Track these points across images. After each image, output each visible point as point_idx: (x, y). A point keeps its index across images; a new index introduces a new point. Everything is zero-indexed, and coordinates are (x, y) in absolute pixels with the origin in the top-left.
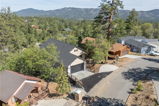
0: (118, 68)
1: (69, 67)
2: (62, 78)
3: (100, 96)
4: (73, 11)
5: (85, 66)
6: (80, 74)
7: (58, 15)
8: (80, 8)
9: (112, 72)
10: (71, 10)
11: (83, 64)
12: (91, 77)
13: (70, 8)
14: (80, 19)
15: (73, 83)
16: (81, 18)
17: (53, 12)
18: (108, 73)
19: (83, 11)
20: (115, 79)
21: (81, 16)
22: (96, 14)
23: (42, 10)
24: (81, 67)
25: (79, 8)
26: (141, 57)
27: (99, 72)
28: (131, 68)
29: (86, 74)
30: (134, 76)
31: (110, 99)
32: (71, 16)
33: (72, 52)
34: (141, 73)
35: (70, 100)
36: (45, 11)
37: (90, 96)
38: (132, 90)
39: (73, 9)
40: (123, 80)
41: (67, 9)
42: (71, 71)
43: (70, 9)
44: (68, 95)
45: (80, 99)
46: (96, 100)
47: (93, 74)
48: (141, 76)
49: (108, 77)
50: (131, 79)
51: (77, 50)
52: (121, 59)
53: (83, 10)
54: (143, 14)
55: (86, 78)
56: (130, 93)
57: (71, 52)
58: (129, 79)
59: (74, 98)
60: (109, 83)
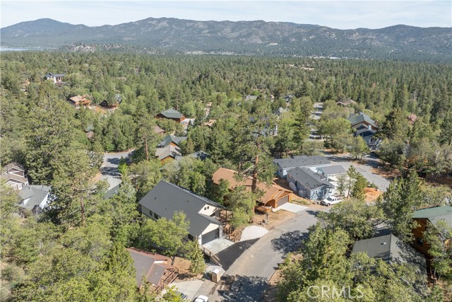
0: (267, 231)
1: (200, 236)
2: (196, 256)
3: (241, 275)
4: (172, 29)
5: (221, 232)
6: (215, 244)
7: (130, 39)
8: (193, 21)
9: (259, 239)
10: (167, 25)
11: (218, 229)
12: (230, 248)
13: (164, 19)
14: (195, 53)
15: (208, 258)
16: (197, 49)
17: (116, 30)
18: (253, 242)
19: (202, 30)
20: (261, 250)
21: (198, 45)
22: (238, 38)
23: (82, 25)
24: (216, 234)
25: (190, 21)
26: (306, 208)
27: (241, 240)
28: (286, 231)
29: (223, 244)
30: (286, 245)
31: (253, 277)
32: (168, 43)
33: (202, 212)
34: (297, 240)
35: (207, 281)
36: (91, 28)
37: (230, 275)
38: (279, 265)
39: (172, 21)
40: (272, 252)
41: (155, 22)
42: (202, 241)
43: (164, 24)
44: (202, 276)
45: (219, 279)
46: (236, 279)
47: (233, 243)
48: (296, 244)
49: (253, 248)
50: (282, 250)
51: (208, 208)
52: (275, 213)
53: (201, 26)
54: (366, 39)
55: (223, 251)
56: (276, 269)
57: (200, 212)
58: (279, 249)
59: (211, 278)
60: (252, 256)
